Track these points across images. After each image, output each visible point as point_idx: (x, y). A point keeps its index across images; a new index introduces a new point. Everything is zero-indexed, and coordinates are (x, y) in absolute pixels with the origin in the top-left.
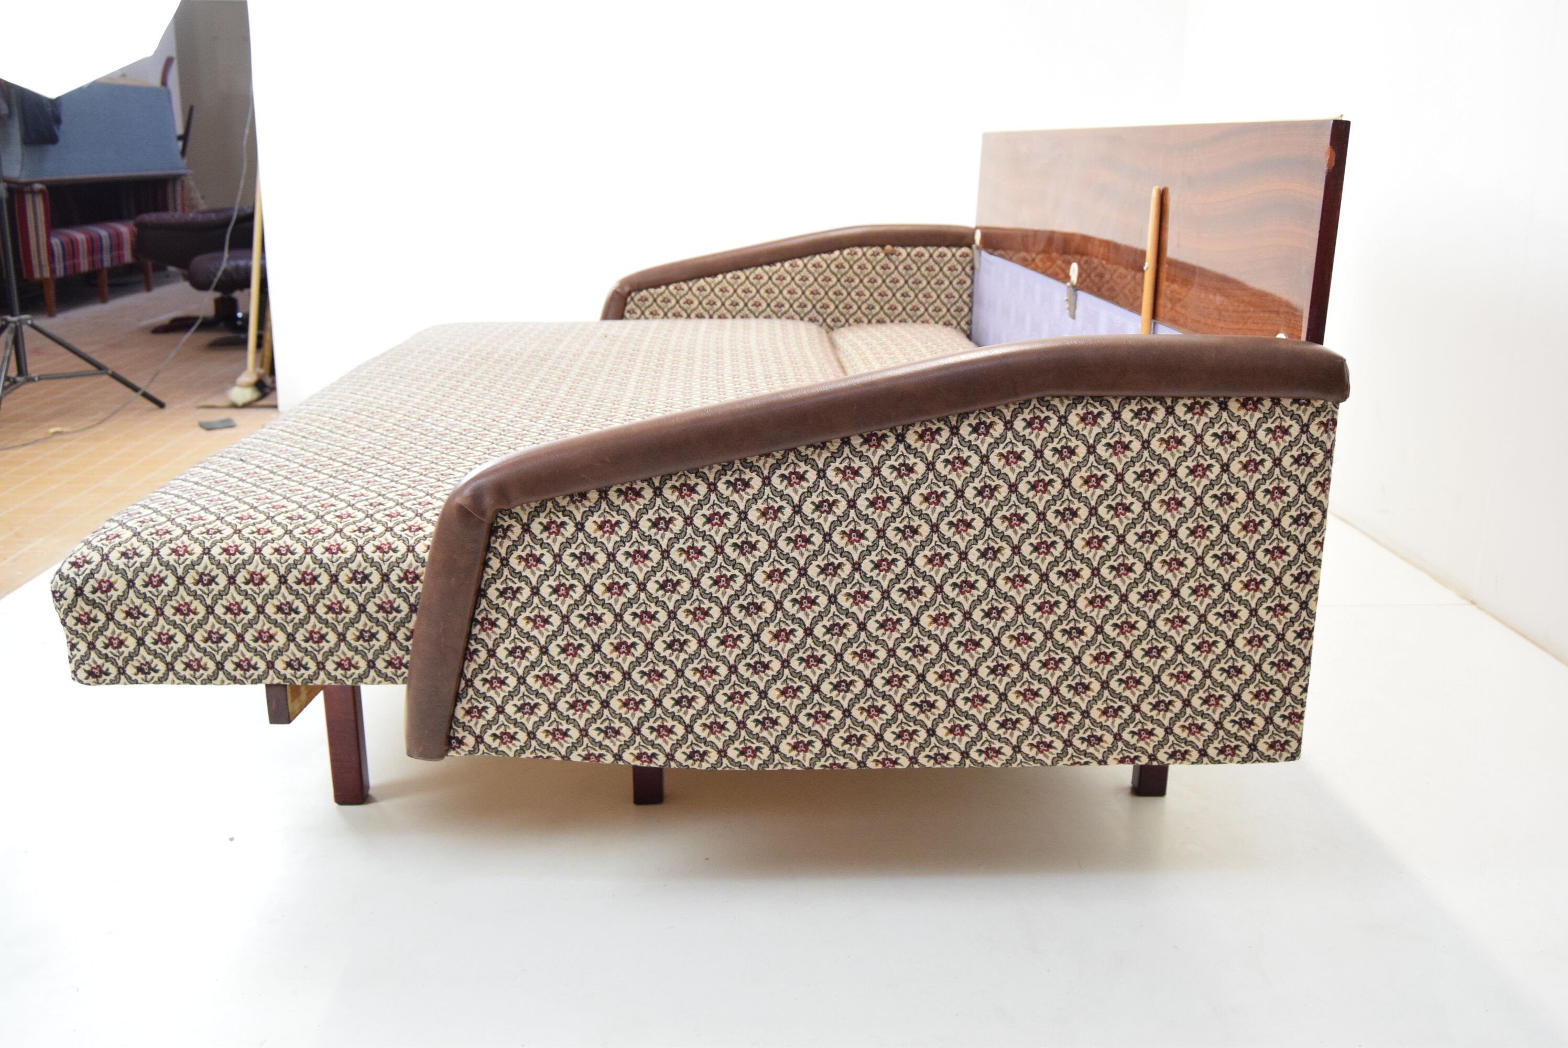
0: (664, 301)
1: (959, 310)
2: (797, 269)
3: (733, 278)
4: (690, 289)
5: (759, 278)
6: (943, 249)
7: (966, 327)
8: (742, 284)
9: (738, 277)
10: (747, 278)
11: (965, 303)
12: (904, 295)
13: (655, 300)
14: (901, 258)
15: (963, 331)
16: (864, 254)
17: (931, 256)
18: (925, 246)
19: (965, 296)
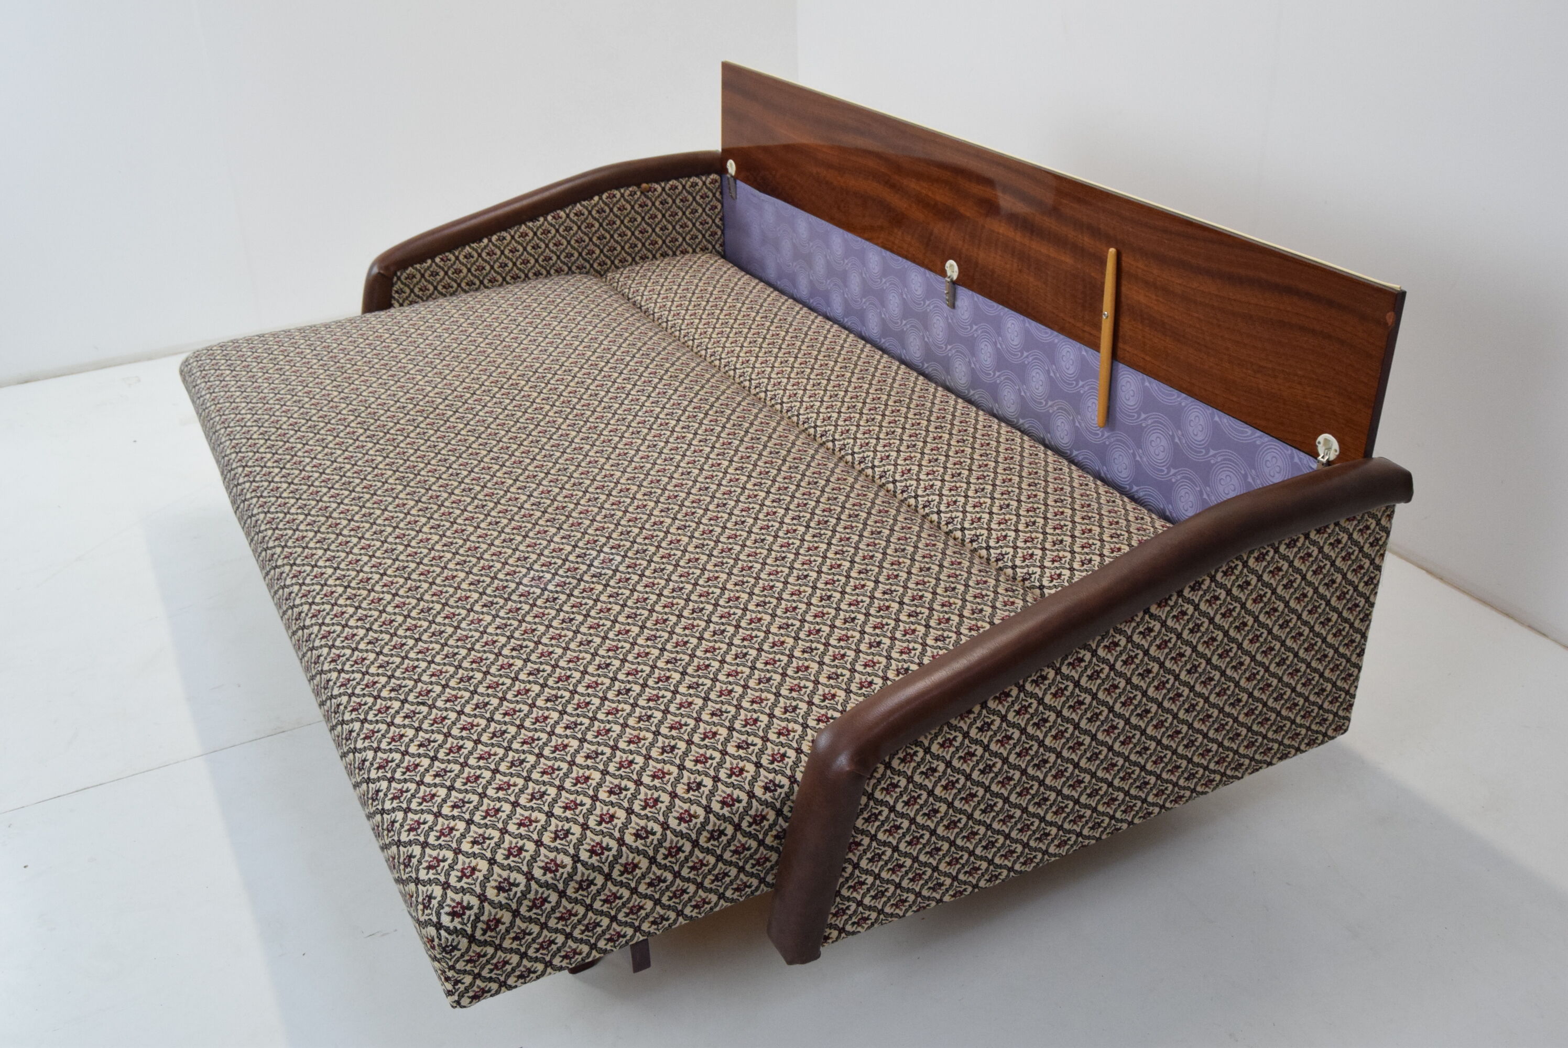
0: (431, 275)
1: (713, 234)
2: (560, 221)
3: (499, 239)
4: (457, 258)
5: (523, 235)
6: (694, 179)
7: (720, 249)
8: (508, 245)
9: (504, 238)
10: (513, 237)
11: (718, 226)
12: (663, 229)
13: (423, 276)
14: (657, 194)
15: (718, 253)
16: (622, 195)
17: (684, 187)
18: (677, 179)
19: (717, 221)
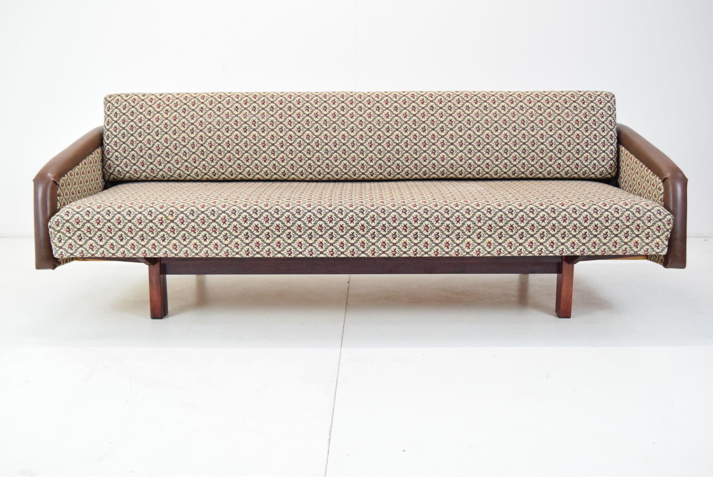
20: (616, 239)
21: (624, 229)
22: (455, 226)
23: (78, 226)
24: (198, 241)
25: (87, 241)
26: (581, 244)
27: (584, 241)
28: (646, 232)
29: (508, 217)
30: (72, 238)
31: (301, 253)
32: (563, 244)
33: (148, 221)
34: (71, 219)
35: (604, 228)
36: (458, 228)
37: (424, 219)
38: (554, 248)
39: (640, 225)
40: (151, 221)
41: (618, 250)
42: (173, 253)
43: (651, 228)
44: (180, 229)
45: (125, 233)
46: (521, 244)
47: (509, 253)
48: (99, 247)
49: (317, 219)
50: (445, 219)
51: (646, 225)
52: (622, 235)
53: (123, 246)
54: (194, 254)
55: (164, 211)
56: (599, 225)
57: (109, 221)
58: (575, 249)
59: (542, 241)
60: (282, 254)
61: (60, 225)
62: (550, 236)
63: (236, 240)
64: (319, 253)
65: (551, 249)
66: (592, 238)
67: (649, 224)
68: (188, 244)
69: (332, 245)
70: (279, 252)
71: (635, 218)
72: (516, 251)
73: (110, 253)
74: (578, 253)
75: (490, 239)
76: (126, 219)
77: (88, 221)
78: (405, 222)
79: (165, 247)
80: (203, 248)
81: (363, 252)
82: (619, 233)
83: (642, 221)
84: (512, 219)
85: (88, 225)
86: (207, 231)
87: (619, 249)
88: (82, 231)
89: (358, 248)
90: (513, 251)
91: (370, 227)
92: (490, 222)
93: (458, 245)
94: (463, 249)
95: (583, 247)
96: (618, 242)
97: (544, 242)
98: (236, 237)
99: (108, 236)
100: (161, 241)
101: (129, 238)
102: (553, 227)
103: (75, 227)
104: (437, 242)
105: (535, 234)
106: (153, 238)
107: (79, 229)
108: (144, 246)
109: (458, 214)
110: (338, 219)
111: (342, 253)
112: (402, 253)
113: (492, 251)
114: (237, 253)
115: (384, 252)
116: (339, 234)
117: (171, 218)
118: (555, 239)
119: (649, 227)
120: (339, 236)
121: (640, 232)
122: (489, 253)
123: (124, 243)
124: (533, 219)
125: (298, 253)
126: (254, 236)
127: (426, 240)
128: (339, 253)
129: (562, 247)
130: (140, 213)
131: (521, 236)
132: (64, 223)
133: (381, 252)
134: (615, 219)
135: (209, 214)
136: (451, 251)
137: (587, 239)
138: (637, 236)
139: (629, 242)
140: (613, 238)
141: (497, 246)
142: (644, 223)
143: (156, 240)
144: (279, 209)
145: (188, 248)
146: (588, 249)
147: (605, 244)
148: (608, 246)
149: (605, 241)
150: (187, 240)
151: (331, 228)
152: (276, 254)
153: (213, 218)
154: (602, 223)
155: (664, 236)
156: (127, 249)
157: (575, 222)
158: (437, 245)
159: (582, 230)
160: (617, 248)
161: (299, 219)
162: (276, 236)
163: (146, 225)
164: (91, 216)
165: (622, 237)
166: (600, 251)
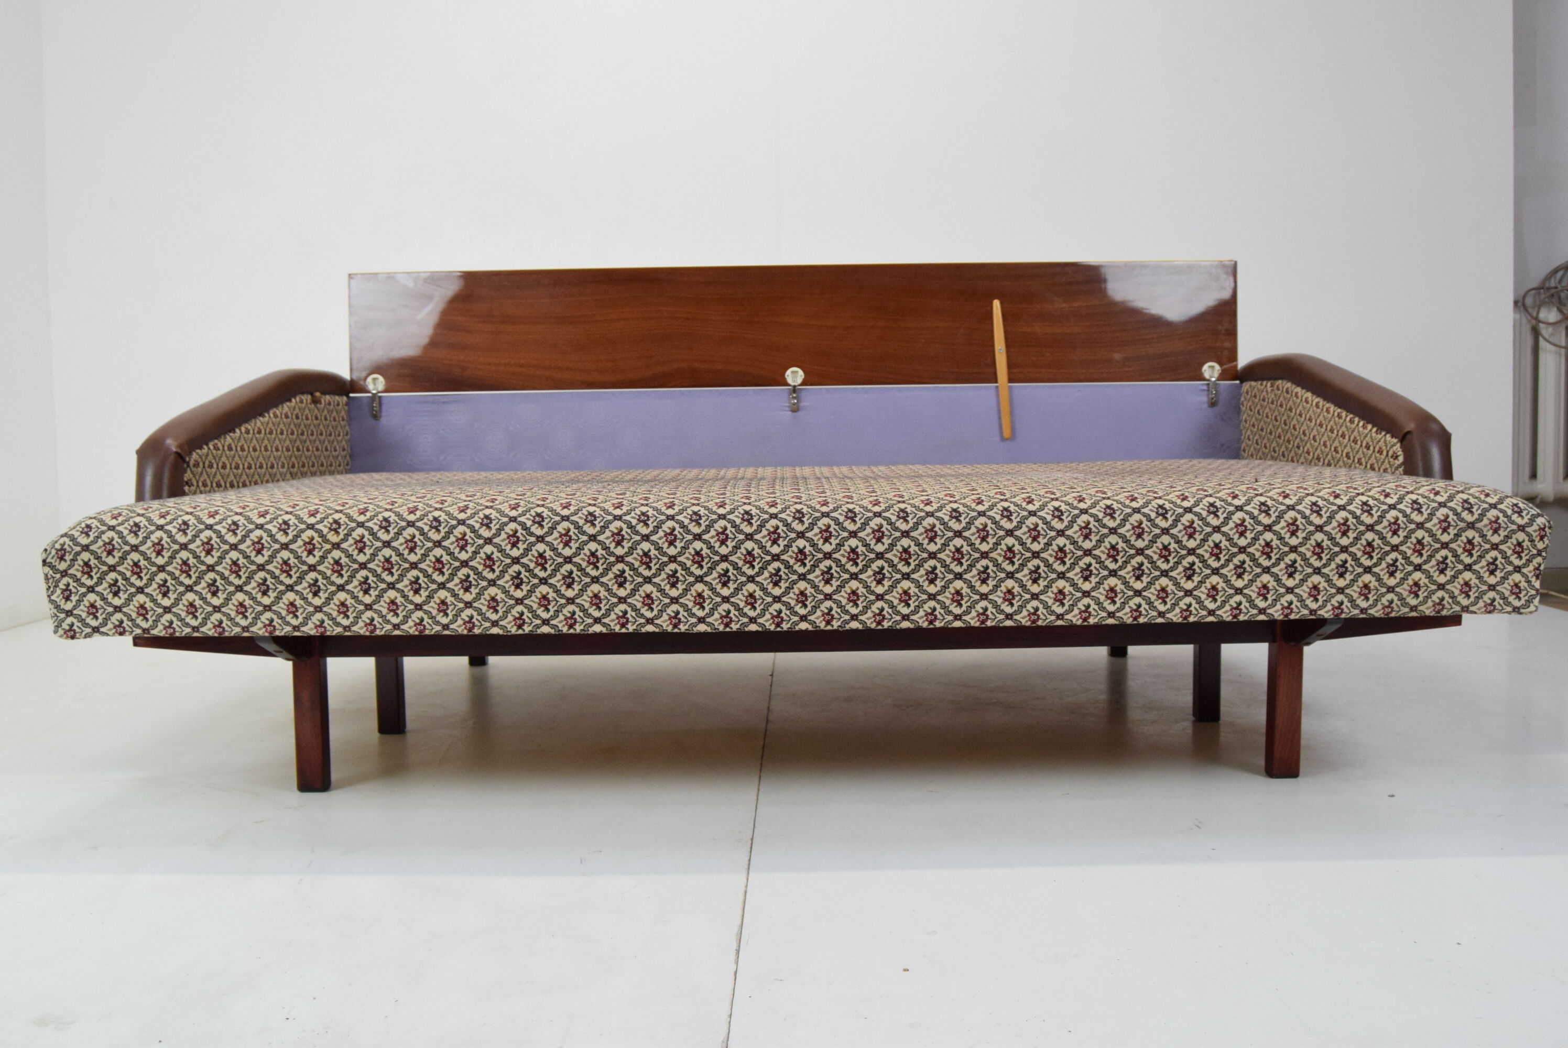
0: (209, 466)
13: (204, 465)
14: (322, 406)
16: (306, 403)
17: (334, 404)
18: (329, 394)
20: (1417, 575)
21: (1437, 551)
22: (1028, 550)
23: (111, 561)
24: (398, 595)
25: (132, 595)
26: (1333, 591)
27: (1341, 583)
28: (1489, 557)
29: (1156, 526)
30: (97, 589)
31: (650, 621)
32: (1290, 590)
33: (277, 546)
34: (94, 542)
35: (1388, 548)
36: (1036, 555)
37: (950, 534)
38: (1269, 602)
39: (1475, 542)
40: (285, 546)
41: (1421, 604)
42: (338, 624)
43: (1501, 547)
44: (356, 566)
45: (223, 577)
46: (1188, 593)
47: (1161, 614)
48: (160, 611)
49: (690, 537)
50: (1002, 533)
51: (1487, 542)
52: (1430, 567)
53: (217, 609)
54: (389, 627)
55: (318, 523)
56: (1377, 542)
57: (184, 547)
58: (1320, 603)
59: (1239, 584)
60: (604, 625)
61: (68, 557)
62: (1259, 570)
63: (493, 591)
64: (694, 620)
65: (1262, 604)
66: (1359, 575)
67: (1496, 539)
68: (374, 602)
69: (726, 599)
70: (597, 621)
71: (1462, 525)
72: (1177, 610)
73: (187, 625)
74: (1326, 613)
75: (1112, 581)
76: (225, 542)
77: (135, 548)
78: (905, 542)
79: (318, 609)
80: (411, 612)
81: (803, 618)
82: (1426, 562)
83: (1479, 531)
84: (1165, 531)
85: (135, 556)
86: (421, 570)
87: (1425, 602)
88: (120, 573)
89: (790, 608)
90: (1169, 611)
91: (820, 556)
92: (1113, 539)
93: (1035, 596)
94: (1047, 607)
95: (1340, 597)
96: (1421, 583)
97: (1246, 587)
98: (492, 583)
99: (181, 584)
100: (310, 596)
101: (232, 589)
102: (1267, 550)
103: (104, 563)
104: (984, 589)
105: (1223, 566)
106: (290, 588)
107: (112, 568)
108: (268, 608)
109: (1033, 519)
110: (742, 537)
111: (753, 620)
112: (898, 618)
113: (1119, 610)
114: (495, 624)
115: (854, 617)
116: (744, 574)
117: (334, 539)
118: (1272, 579)
119: (1495, 547)
120: (744, 579)
121: (1475, 558)
122: (1111, 615)
123: (221, 601)
124: (1217, 529)
125: (642, 621)
126: (536, 581)
127: (958, 584)
128: (745, 620)
129: (1289, 597)
130: (260, 527)
131: (1189, 572)
132: (78, 554)
133: (847, 617)
134: (1413, 526)
135: (426, 528)
136: (1018, 612)
137: (1349, 577)
138: (1468, 568)
139: (1449, 582)
140: (1409, 573)
141: (1130, 598)
142: (1483, 536)
143: (297, 592)
144: (597, 514)
145: (376, 611)
146: (1352, 601)
147: (1391, 590)
148: (1398, 594)
149: (1392, 582)
150: (372, 592)
151: (724, 558)
152: (590, 625)
153: (436, 537)
154: (1383, 538)
155: (1531, 568)
156: (228, 615)
157: (1319, 536)
158: (984, 597)
159: (1336, 554)
160: (1421, 599)
161: (646, 538)
162: (588, 580)
163: (272, 557)
164: (141, 535)
165: (1431, 570)
166: (1379, 606)
